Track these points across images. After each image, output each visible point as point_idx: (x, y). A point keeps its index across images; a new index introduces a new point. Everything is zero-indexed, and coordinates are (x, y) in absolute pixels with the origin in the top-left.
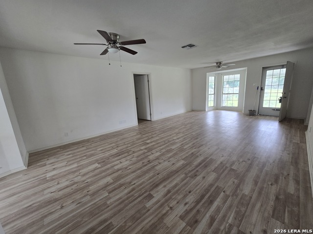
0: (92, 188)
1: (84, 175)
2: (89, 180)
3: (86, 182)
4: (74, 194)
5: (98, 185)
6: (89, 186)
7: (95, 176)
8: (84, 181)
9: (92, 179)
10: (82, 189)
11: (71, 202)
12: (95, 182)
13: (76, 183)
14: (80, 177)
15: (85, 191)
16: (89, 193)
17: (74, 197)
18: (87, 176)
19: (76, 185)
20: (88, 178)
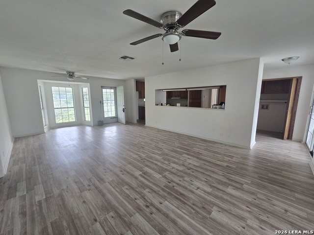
0: (249, 198)
1: (243, 219)
2: (244, 207)
3: (248, 209)
4: (269, 210)
5: (242, 195)
6: (249, 203)
7: (233, 204)
8: (249, 212)
9: (240, 205)
10: (257, 206)
11: (275, 207)
12: (242, 200)
13: (258, 219)
14: (249, 222)
15: (257, 202)
16: (255, 198)
17: (271, 208)
18: (241, 212)
19: (261, 217)
20: (243, 210)
